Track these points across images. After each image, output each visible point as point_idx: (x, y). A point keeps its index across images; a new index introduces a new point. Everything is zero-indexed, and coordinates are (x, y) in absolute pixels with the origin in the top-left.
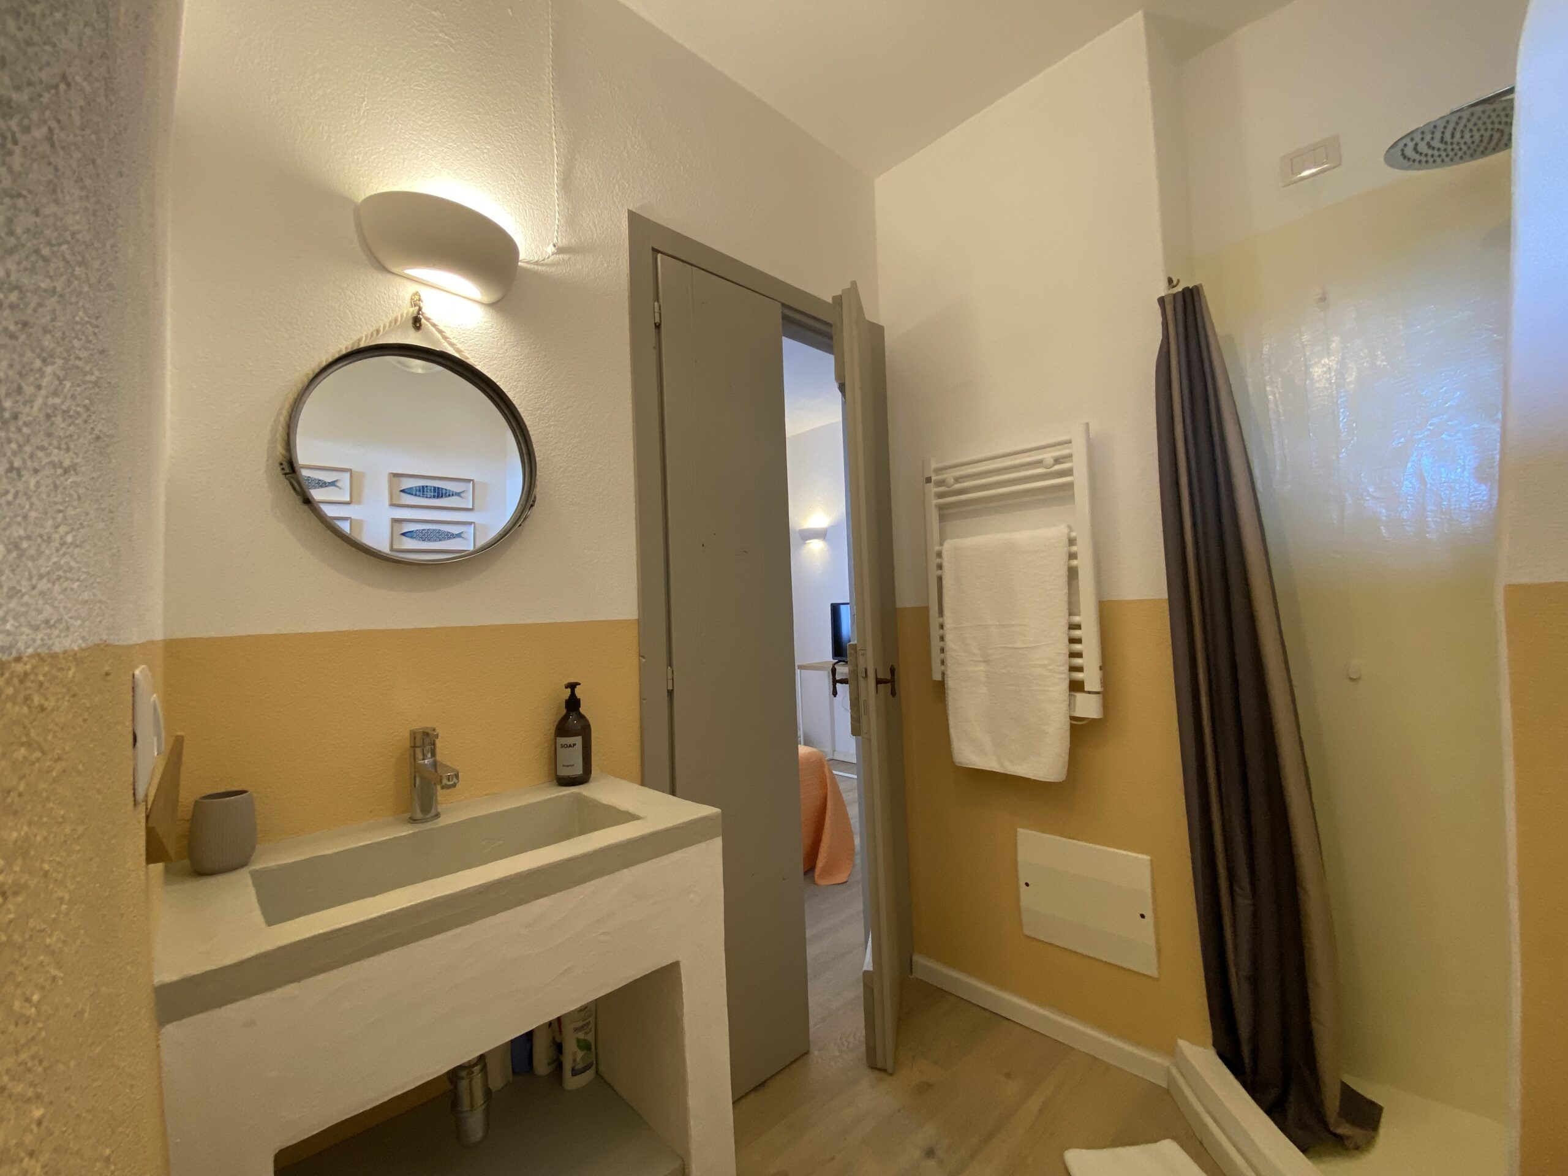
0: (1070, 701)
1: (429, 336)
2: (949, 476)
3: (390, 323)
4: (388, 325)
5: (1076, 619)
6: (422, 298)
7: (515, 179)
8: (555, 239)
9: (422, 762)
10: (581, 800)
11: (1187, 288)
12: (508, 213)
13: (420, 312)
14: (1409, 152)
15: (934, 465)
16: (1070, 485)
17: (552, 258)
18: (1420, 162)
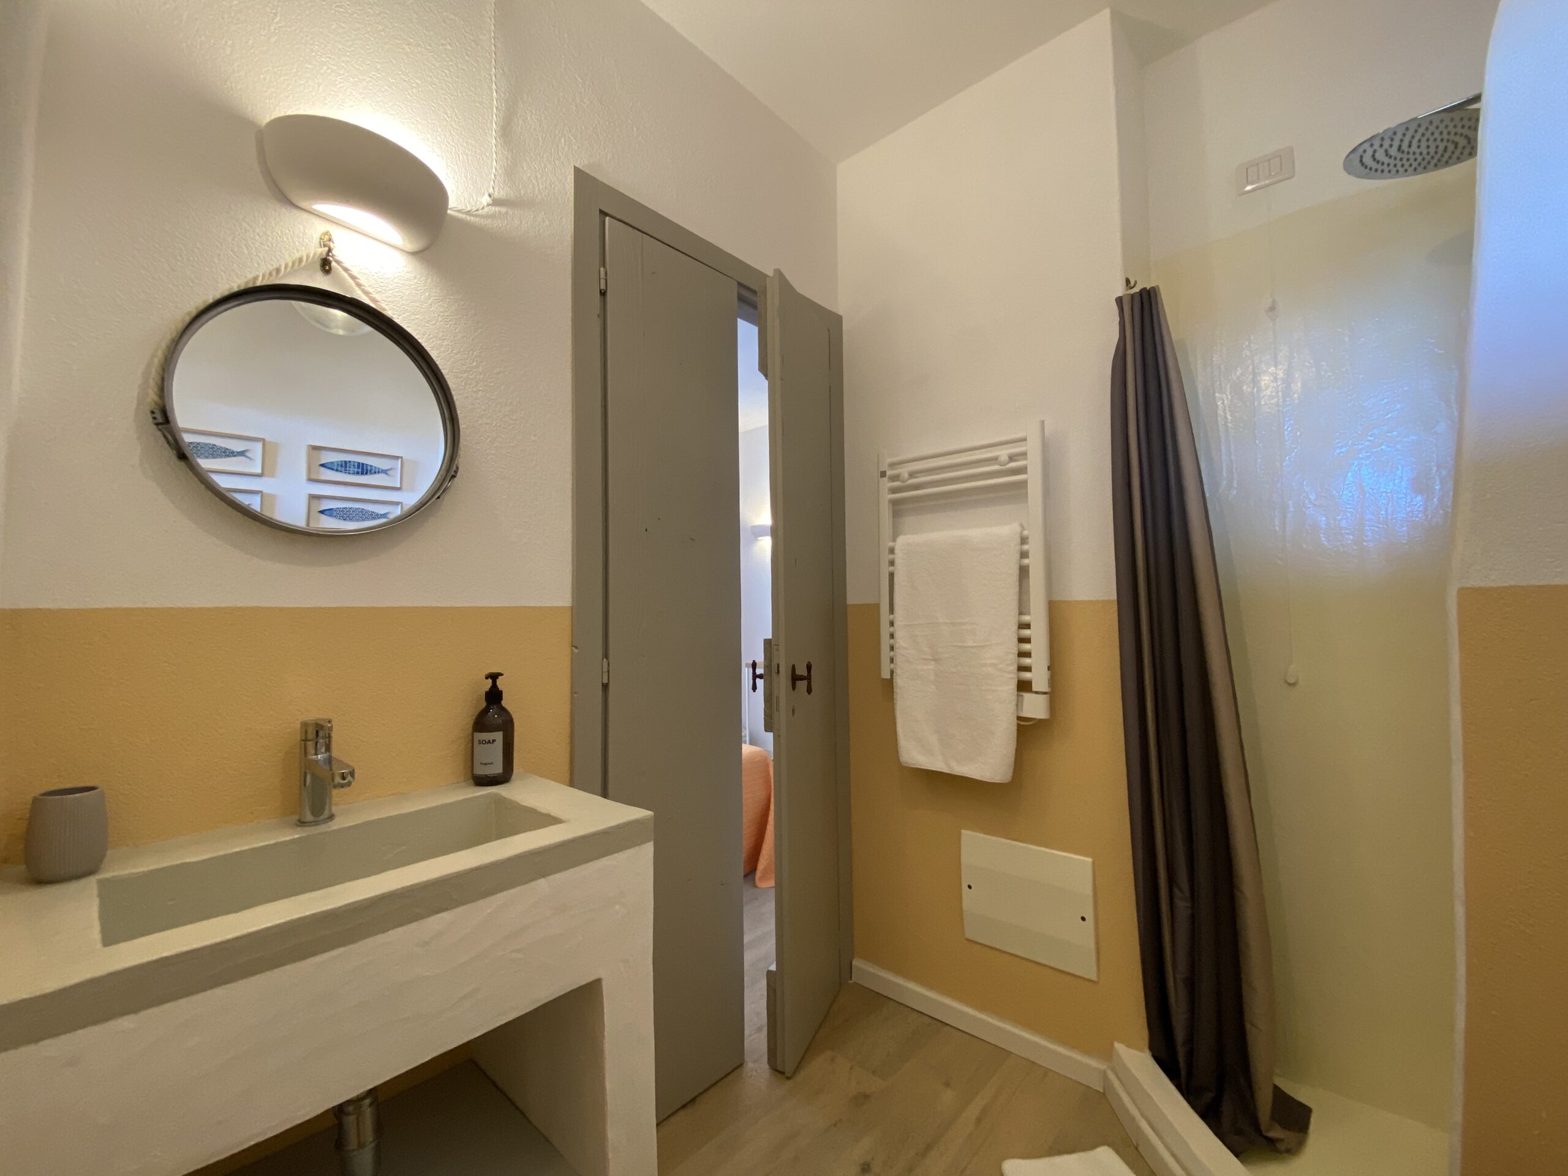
0: (1017, 702)
1: (340, 281)
2: (904, 471)
3: (293, 263)
4: (290, 265)
5: (1026, 618)
6: (334, 238)
7: (448, 119)
8: (491, 189)
9: (314, 757)
10: (500, 801)
11: (1145, 289)
12: (438, 155)
13: (330, 254)
14: (1367, 159)
15: (889, 460)
16: (1024, 483)
17: (486, 209)
18: (1376, 170)
